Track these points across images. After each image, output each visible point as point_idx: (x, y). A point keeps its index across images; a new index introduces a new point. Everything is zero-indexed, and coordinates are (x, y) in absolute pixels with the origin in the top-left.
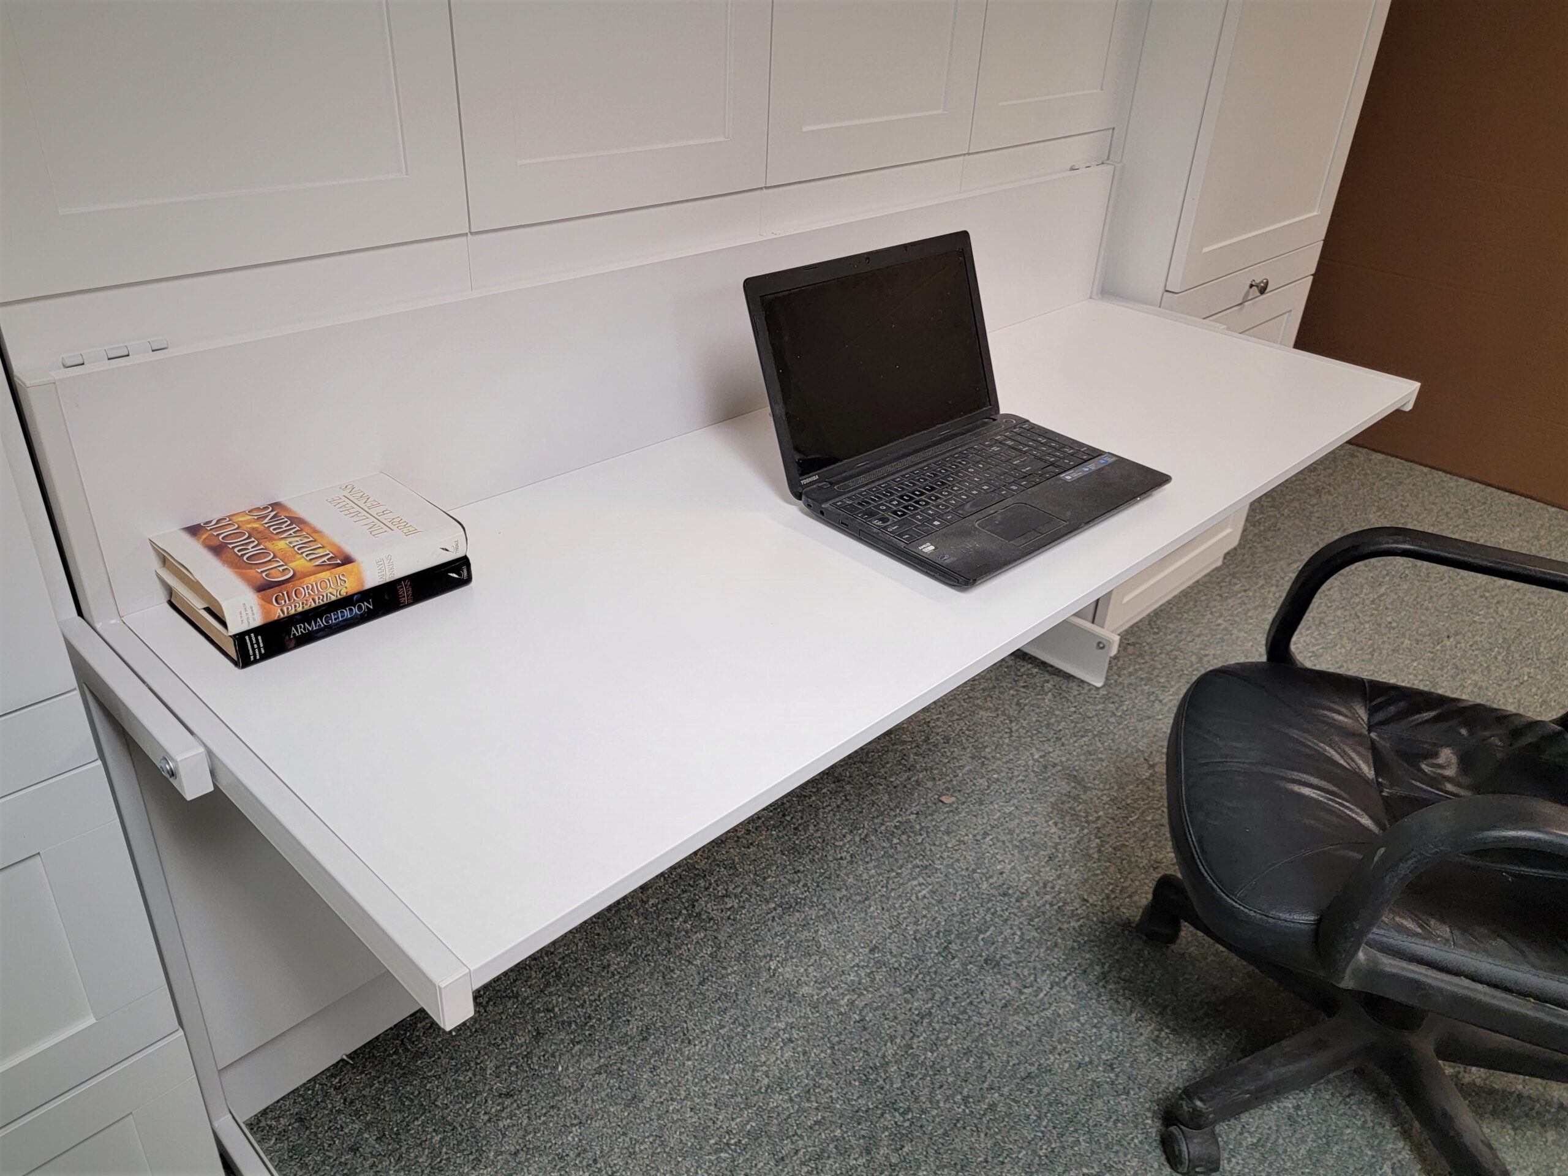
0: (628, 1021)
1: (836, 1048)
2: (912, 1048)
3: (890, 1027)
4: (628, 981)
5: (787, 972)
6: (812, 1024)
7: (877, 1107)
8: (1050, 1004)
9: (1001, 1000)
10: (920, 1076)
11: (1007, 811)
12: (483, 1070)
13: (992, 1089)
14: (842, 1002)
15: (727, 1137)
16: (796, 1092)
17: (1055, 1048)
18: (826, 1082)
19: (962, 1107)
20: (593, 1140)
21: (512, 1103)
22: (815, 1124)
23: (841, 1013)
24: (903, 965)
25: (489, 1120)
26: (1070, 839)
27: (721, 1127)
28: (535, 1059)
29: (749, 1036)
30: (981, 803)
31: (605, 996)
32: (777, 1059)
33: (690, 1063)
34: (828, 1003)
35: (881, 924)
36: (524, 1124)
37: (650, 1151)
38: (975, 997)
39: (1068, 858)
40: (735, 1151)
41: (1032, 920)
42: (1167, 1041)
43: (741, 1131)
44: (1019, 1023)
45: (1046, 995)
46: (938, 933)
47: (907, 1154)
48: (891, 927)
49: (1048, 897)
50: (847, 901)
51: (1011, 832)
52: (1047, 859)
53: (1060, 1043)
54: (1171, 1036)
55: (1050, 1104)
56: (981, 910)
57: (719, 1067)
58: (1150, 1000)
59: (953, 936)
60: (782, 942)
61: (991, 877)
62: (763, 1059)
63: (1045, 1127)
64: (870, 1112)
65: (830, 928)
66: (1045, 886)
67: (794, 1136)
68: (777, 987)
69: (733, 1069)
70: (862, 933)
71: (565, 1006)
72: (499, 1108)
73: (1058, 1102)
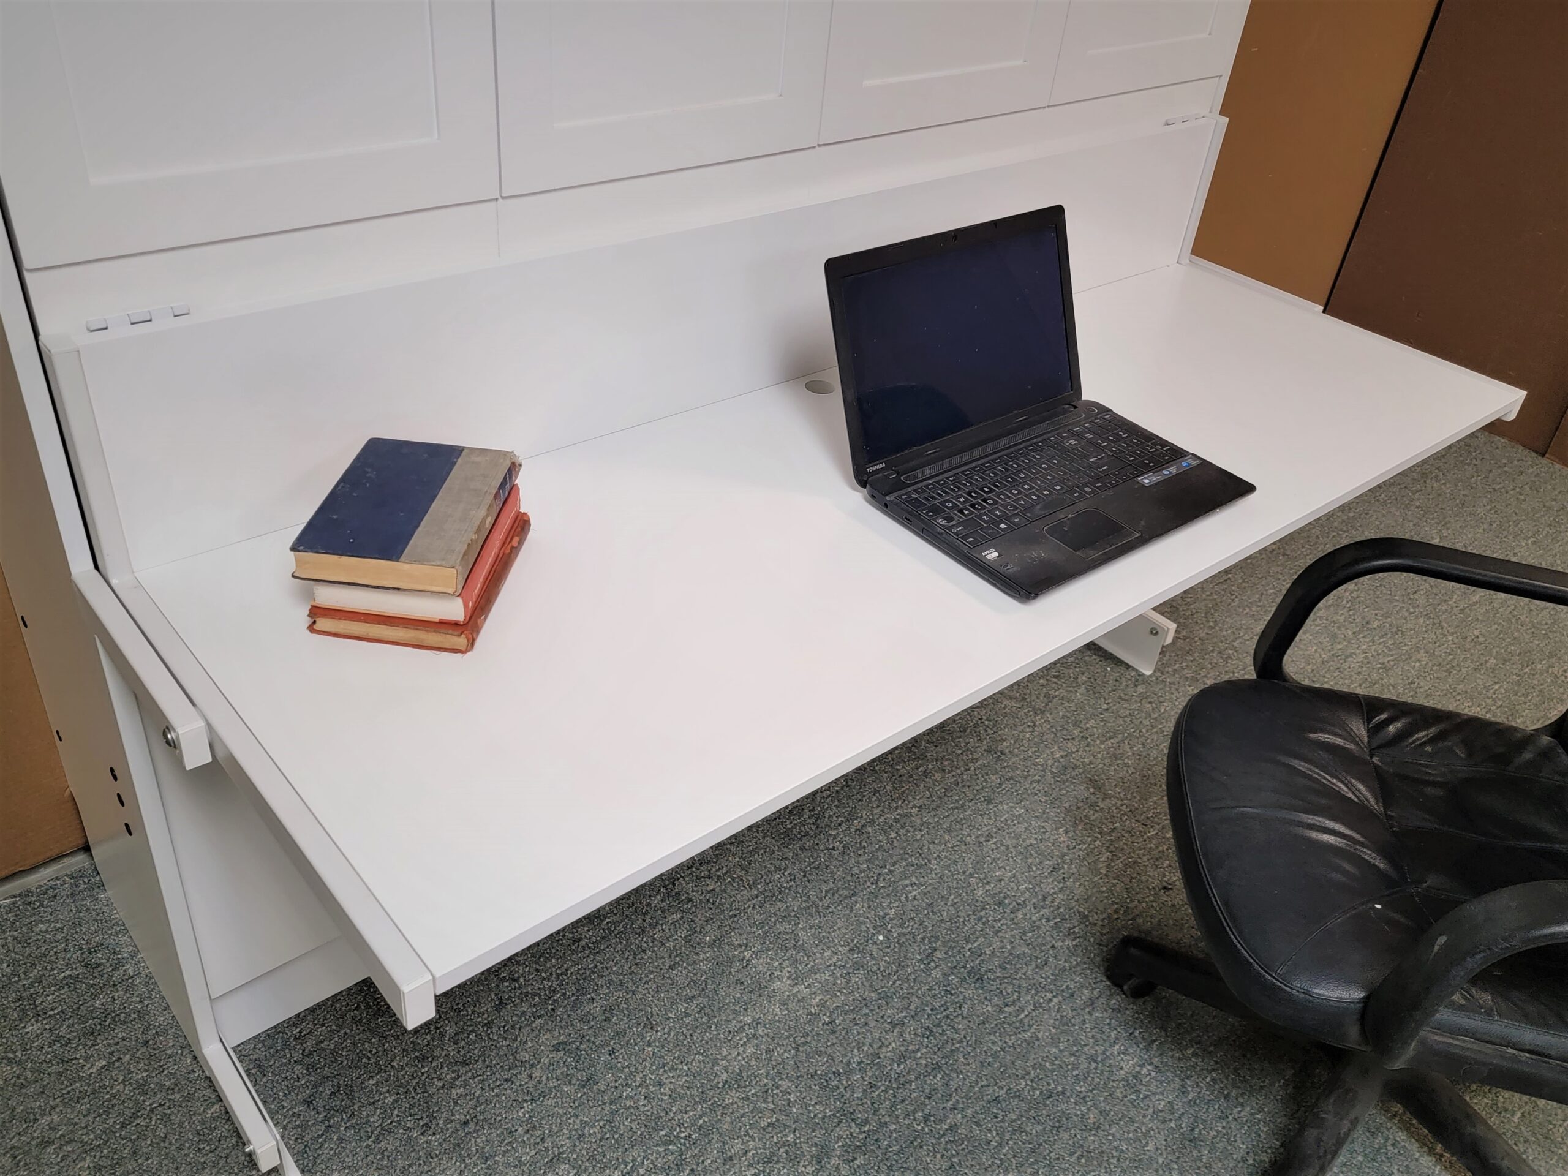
0: (593, 999)
1: (801, 1049)
2: (879, 1058)
3: (859, 1034)
4: (598, 958)
5: (760, 964)
6: (779, 1021)
7: (834, 1115)
8: (1029, 1026)
9: (979, 1016)
10: (883, 1088)
11: (1017, 813)
12: (442, 1035)
13: (955, 1109)
14: (814, 1002)
15: (678, 1130)
16: (753, 1091)
17: (1028, 1073)
18: (785, 1084)
19: (922, 1125)
20: (543, 1118)
21: (467, 1072)
22: (768, 1126)
23: (812, 1014)
24: (882, 969)
25: (443, 1087)
26: (1080, 850)
27: (673, 1119)
28: (495, 1030)
29: (713, 1027)
30: (989, 802)
31: (572, 970)
32: (739, 1054)
33: (650, 1049)
34: (799, 1001)
35: (864, 923)
36: (477, 1094)
37: (599, 1136)
38: (952, 1010)
39: (1075, 870)
40: (684, 1145)
41: (1024, 933)
42: (1148, 1079)
43: (693, 1125)
44: (994, 1043)
45: (1026, 1016)
46: (923, 939)
47: (859, 1167)
48: (875, 928)
49: (1046, 911)
50: (833, 894)
51: (1017, 837)
52: (1051, 869)
53: (1034, 1069)
54: (1153, 1074)
55: (1014, 1132)
56: (973, 917)
57: (679, 1057)
58: (1137, 1033)
59: (939, 943)
60: (760, 932)
61: (988, 883)
62: (725, 1052)
63: (1005, 1155)
64: (826, 1120)
65: (811, 922)
66: (1044, 899)
67: (745, 1135)
68: (748, 979)
69: (693, 1060)
70: (843, 931)
71: (531, 977)
72: (453, 1075)
73: (1021, 1130)
